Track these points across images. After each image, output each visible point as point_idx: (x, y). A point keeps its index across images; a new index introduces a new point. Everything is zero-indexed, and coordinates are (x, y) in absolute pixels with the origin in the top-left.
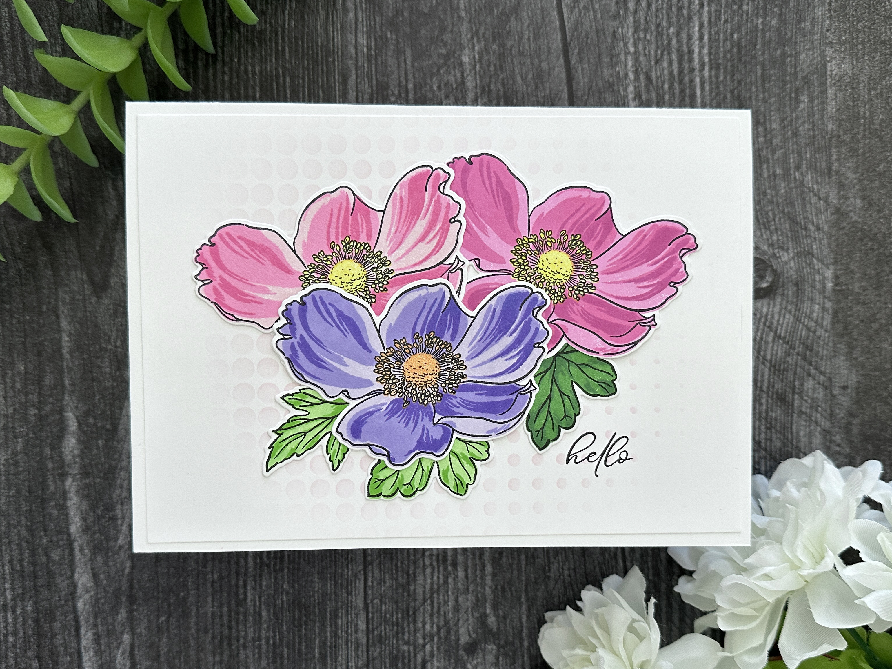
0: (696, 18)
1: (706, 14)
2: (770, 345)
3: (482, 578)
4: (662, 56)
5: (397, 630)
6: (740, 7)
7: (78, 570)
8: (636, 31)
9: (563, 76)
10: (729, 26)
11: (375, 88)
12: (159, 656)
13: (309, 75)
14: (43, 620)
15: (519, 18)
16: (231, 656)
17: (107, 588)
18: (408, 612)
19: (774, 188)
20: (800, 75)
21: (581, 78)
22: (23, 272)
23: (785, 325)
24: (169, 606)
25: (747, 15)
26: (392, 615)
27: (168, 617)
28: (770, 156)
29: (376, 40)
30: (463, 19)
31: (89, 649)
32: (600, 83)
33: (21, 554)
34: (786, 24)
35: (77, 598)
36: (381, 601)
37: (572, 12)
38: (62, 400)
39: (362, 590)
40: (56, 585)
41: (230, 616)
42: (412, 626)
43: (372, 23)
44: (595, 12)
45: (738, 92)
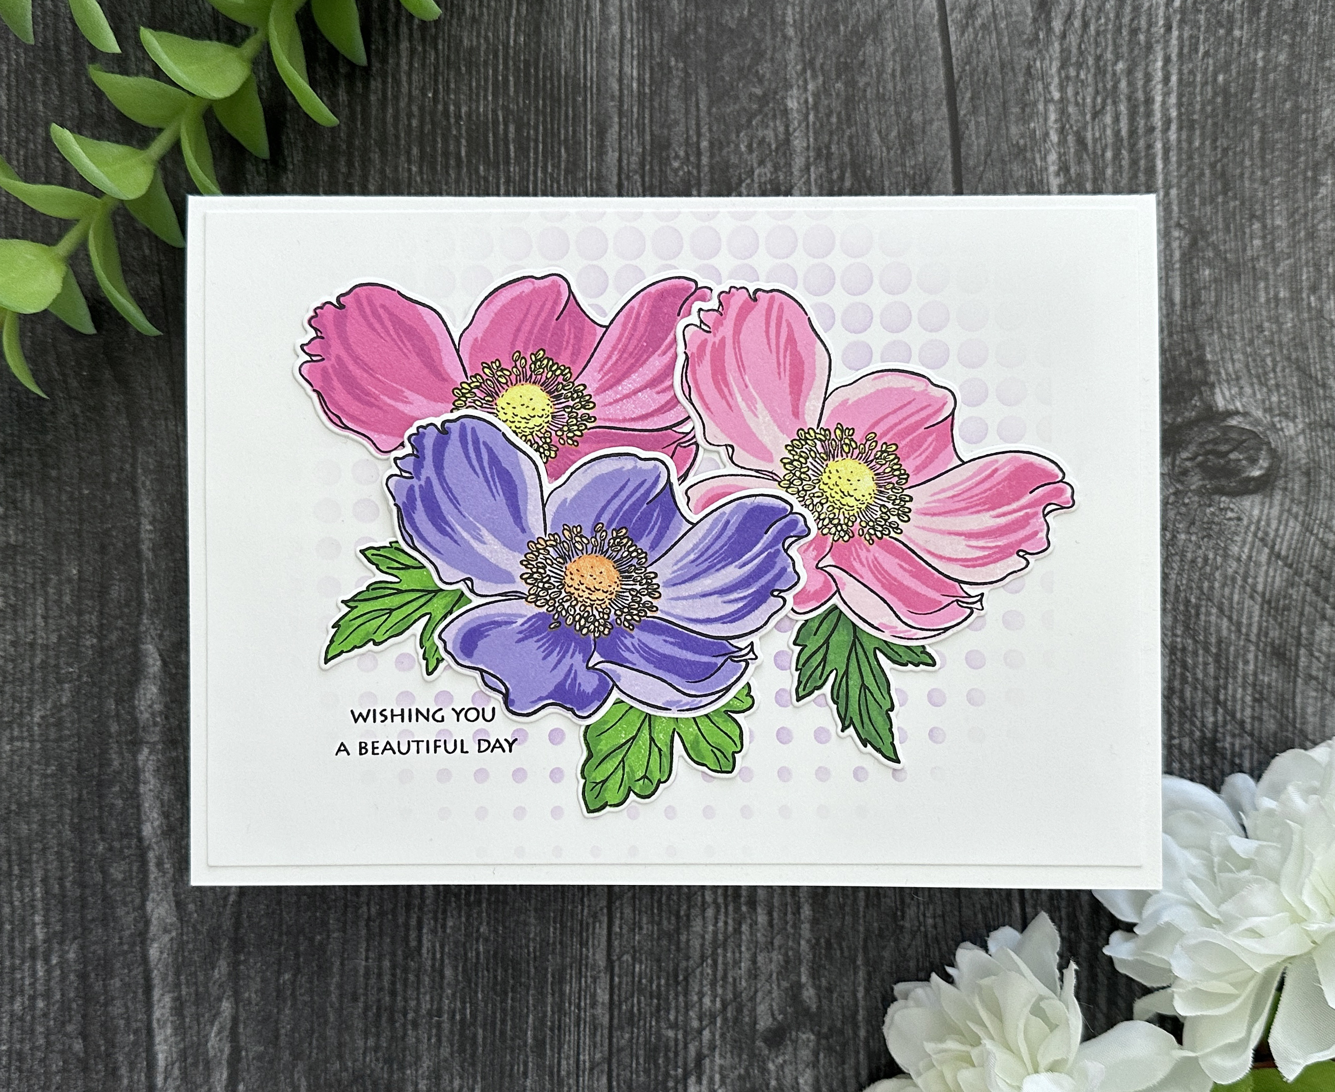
0: (1158, 48)
1: (1174, 42)
2: (1264, 568)
3: (795, 926)
4: (1103, 108)
5: (659, 1005)
6: (1229, 32)
7: (152, 895)
8: (1063, 66)
9: (946, 134)
10: (1211, 61)
11: (648, 147)
12: (277, 1037)
13: (545, 122)
14: (93, 975)
15: (879, 41)
16: (393, 1038)
17: (199, 927)
18: (676, 976)
19: (1276, 320)
20: (1321, 141)
21: (973, 138)
22: (81, 420)
23: (1287, 537)
24: (297, 956)
25: (1240, 44)
26: (651, 982)
27: (295, 976)
28: (1270, 270)
29: (652, 69)
30: (790, 40)
31: (165, 1023)
32: (1004, 147)
33: (62, 868)
34: (1301, 60)
35: (149, 942)
36: (634, 958)
37: (963, 33)
38: (137, 625)
39: (604, 939)
40: (116, 919)
41: (394, 975)
42: (681, 999)
43: (647, 43)
44: (999, 34)
45: (1223, 166)
